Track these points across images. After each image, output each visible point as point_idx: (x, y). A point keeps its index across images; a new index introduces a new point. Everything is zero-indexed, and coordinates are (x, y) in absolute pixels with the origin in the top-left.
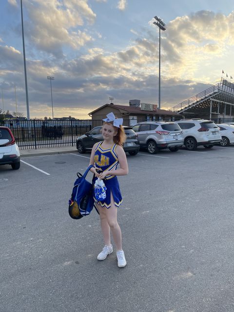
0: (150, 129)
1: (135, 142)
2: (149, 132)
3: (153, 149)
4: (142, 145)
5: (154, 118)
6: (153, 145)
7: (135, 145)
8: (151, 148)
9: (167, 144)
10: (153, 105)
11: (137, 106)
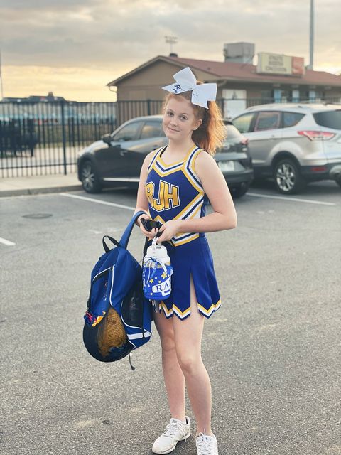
0: (283, 126)
1: (241, 162)
2: (278, 133)
3: (289, 182)
4: (258, 169)
5: (296, 95)
6: (290, 170)
7: (240, 169)
8: (285, 177)
9: (329, 166)
10: (293, 59)
11: (245, 60)
